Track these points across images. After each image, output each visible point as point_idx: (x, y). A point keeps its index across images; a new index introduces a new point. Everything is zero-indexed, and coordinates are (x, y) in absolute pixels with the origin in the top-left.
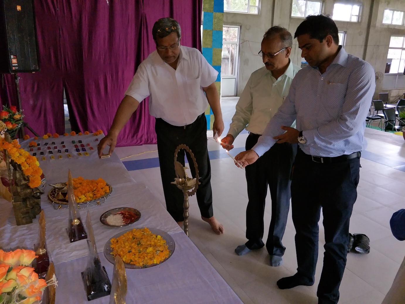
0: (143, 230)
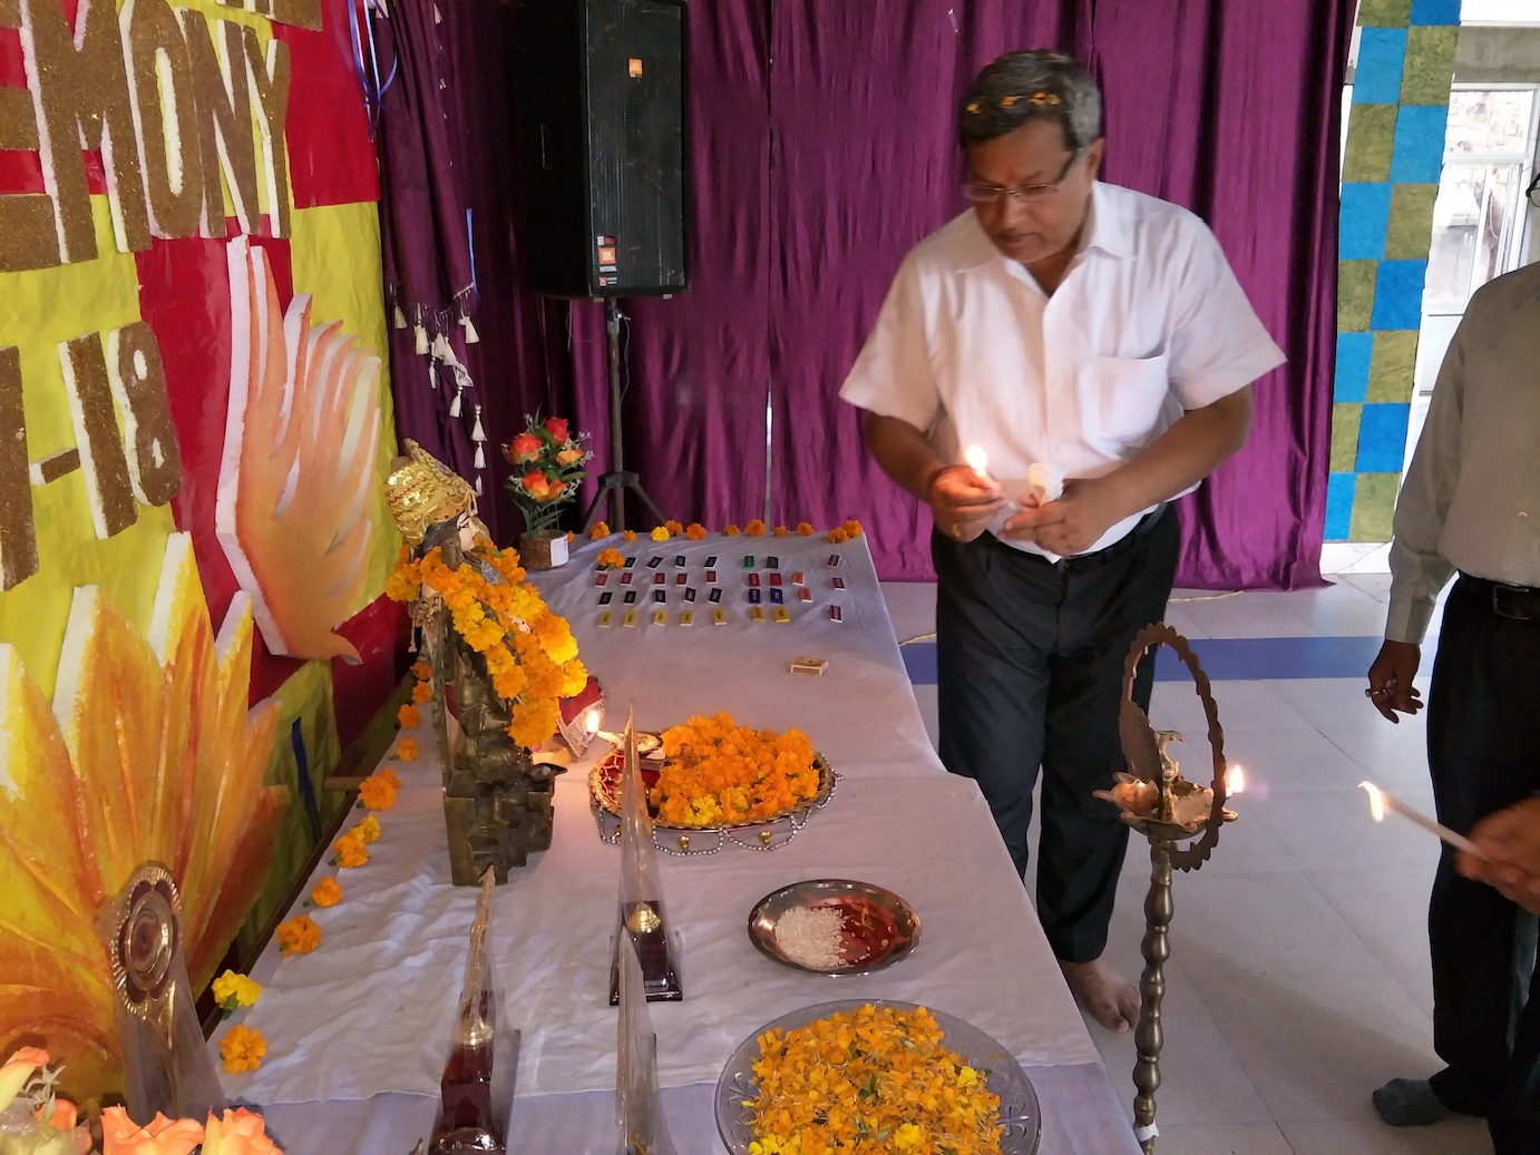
0: (905, 1017)
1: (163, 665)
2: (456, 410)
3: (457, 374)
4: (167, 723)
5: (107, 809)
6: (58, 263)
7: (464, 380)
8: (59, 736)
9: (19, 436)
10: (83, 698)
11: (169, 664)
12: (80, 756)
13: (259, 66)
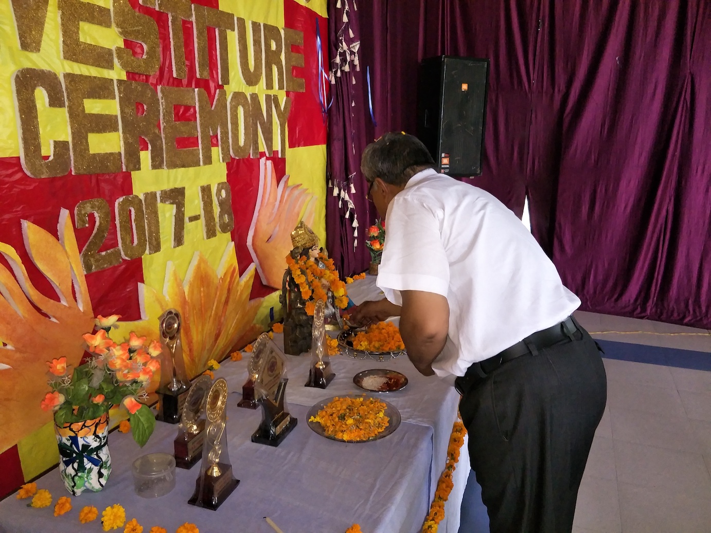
1: (219, 277)
2: (347, 216)
3: (349, 203)
4: (218, 294)
5: (195, 312)
6: (200, 165)
7: (351, 205)
8: (183, 288)
9: (183, 209)
10: (191, 280)
11: (221, 277)
12: (188, 295)
13: (277, 106)
